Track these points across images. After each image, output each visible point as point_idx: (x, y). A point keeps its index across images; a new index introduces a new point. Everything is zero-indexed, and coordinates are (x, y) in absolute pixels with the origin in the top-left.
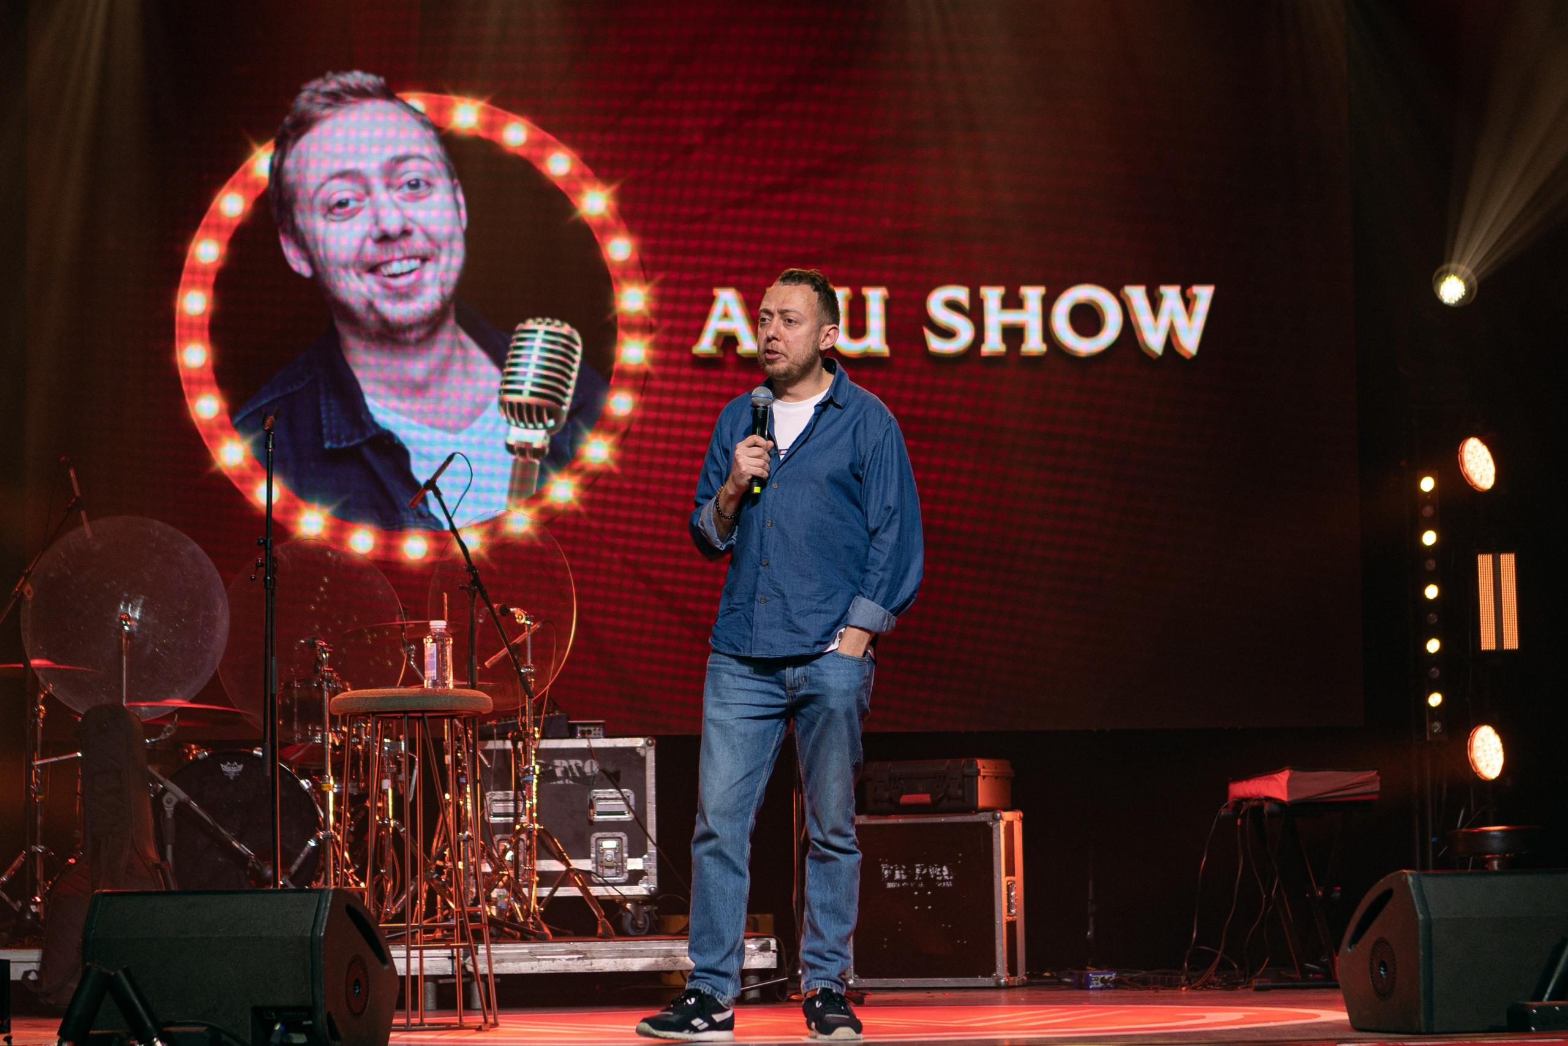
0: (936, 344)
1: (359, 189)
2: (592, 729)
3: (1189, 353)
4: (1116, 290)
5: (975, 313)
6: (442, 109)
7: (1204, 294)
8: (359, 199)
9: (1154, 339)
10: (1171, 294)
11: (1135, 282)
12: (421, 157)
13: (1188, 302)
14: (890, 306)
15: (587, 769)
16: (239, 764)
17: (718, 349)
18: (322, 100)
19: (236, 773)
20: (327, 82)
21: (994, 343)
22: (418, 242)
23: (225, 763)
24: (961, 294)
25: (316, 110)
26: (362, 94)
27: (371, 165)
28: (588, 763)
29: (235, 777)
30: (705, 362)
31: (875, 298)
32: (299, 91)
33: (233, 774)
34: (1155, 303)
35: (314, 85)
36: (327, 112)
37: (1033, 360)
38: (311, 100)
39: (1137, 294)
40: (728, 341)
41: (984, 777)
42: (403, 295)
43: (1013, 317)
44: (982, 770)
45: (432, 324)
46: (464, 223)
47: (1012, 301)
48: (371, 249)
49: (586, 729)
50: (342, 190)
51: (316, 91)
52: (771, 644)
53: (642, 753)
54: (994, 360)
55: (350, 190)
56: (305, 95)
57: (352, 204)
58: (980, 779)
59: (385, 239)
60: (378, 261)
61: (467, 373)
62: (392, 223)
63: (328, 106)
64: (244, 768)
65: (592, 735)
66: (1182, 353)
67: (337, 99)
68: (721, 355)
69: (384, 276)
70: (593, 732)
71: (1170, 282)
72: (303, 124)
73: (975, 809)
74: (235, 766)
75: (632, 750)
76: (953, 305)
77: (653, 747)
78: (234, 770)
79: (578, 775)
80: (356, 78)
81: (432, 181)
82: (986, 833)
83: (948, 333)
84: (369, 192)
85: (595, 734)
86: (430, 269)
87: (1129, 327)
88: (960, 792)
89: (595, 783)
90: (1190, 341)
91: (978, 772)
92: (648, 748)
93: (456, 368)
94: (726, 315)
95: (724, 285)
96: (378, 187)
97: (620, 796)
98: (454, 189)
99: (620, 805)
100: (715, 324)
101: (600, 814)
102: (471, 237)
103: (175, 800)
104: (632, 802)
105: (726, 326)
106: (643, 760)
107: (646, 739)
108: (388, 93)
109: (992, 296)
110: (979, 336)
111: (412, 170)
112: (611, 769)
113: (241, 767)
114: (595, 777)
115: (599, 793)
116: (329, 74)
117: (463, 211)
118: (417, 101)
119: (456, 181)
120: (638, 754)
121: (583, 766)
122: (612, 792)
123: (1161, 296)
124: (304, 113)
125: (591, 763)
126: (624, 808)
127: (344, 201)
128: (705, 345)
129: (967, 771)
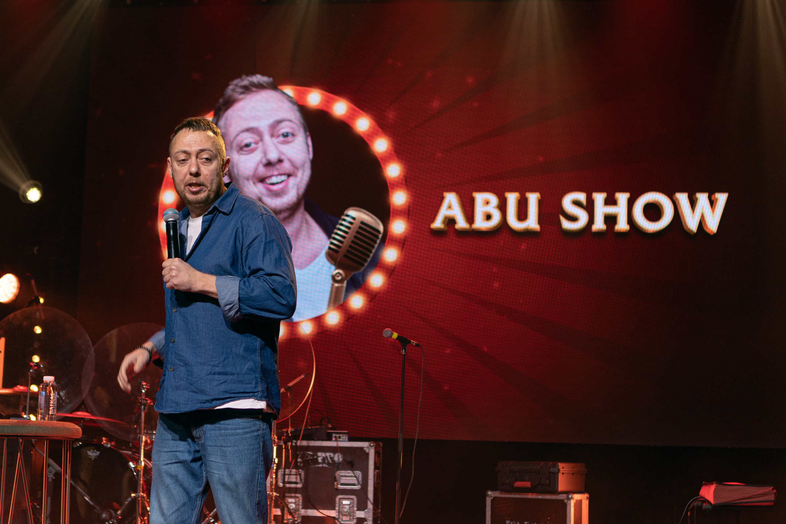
0: (567, 225)
1: (257, 138)
2: (341, 435)
3: (712, 231)
4: (671, 196)
5: (589, 207)
6: (302, 95)
7: (722, 198)
8: (256, 143)
9: (692, 224)
10: (702, 198)
11: (682, 191)
12: (290, 121)
13: (712, 203)
14: (541, 203)
15: (336, 459)
16: (97, 451)
17: (445, 226)
18: (240, 90)
19: (95, 456)
20: (242, 80)
21: (599, 225)
22: (286, 165)
23: (90, 450)
24: (581, 197)
25: (236, 96)
26: (260, 87)
27: (263, 125)
28: (336, 455)
29: (95, 459)
30: (438, 233)
31: (533, 198)
32: (228, 85)
33: (94, 457)
34: (693, 203)
35: (235, 82)
36: (241, 96)
37: (622, 234)
38: (233, 90)
39: (683, 198)
40: (450, 222)
41: (563, 474)
42: (277, 194)
43: (611, 210)
44: (561, 470)
45: (292, 210)
46: (311, 156)
47: (611, 201)
48: (262, 170)
49: (338, 436)
50: (247, 138)
51: (237, 85)
52: (177, 403)
53: (367, 451)
54: (599, 234)
55: (252, 138)
56: (231, 87)
57: (253, 146)
58: (560, 475)
59: (269, 164)
60: (265, 176)
61: (309, 237)
62: (273, 156)
63: (243, 93)
64: (100, 454)
65: (341, 439)
66: (708, 231)
67: (247, 89)
68: (446, 229)
69: (268, 184)
70: (342, 438)
71: (702, 191)
72: (229, 103)
73: (556, 492)
74: (95, 452)
75: (362, 449)
76: (577, 203)
77: (373, 448)
78: (94, 454)
79: (330, 462)
80: (258, 78)
81: (295, 133)
82: (563, 507)
83: (573, 219)
84: (262, 140)
85: (343, 439)
86: (292, 181)
87: (677, 216)
88: (547, 482)
89: (340, 467)
90: (713, 225)
91: (559, 470)
92: (371, 448)
93: (303, 234)
94: (450, 207)
95: (450, 190)
96: (267, 138)
97: (353, 475)
98: (306, 137)
99: (353, 480)
100: (443, 212)
101: (342, 484)
102: (315, 164)
103: (54, 471)
104: (360, 479)
105: (450, 213)
106: (367, 455)
107: (370, 443)
108: (274, 86)
109: (599, 198)
110: (591, 221)
111: (285, 128)
112: (349, 459)
113: (98, 453)
114: (339, 464)
115: (343, 473)
116: (244, 76)
117: (311, 149)
118: (289, 90)
119: (308, 133)
120: (365, 451)
121: (334, 457)
122: (350, 473)
123: (697, 199)
124: (230, 97)
125: (338, 455)
126: (356, 482)
127: (248, 144)
128: (438, 224)
129: (552, 470)
